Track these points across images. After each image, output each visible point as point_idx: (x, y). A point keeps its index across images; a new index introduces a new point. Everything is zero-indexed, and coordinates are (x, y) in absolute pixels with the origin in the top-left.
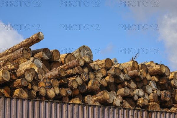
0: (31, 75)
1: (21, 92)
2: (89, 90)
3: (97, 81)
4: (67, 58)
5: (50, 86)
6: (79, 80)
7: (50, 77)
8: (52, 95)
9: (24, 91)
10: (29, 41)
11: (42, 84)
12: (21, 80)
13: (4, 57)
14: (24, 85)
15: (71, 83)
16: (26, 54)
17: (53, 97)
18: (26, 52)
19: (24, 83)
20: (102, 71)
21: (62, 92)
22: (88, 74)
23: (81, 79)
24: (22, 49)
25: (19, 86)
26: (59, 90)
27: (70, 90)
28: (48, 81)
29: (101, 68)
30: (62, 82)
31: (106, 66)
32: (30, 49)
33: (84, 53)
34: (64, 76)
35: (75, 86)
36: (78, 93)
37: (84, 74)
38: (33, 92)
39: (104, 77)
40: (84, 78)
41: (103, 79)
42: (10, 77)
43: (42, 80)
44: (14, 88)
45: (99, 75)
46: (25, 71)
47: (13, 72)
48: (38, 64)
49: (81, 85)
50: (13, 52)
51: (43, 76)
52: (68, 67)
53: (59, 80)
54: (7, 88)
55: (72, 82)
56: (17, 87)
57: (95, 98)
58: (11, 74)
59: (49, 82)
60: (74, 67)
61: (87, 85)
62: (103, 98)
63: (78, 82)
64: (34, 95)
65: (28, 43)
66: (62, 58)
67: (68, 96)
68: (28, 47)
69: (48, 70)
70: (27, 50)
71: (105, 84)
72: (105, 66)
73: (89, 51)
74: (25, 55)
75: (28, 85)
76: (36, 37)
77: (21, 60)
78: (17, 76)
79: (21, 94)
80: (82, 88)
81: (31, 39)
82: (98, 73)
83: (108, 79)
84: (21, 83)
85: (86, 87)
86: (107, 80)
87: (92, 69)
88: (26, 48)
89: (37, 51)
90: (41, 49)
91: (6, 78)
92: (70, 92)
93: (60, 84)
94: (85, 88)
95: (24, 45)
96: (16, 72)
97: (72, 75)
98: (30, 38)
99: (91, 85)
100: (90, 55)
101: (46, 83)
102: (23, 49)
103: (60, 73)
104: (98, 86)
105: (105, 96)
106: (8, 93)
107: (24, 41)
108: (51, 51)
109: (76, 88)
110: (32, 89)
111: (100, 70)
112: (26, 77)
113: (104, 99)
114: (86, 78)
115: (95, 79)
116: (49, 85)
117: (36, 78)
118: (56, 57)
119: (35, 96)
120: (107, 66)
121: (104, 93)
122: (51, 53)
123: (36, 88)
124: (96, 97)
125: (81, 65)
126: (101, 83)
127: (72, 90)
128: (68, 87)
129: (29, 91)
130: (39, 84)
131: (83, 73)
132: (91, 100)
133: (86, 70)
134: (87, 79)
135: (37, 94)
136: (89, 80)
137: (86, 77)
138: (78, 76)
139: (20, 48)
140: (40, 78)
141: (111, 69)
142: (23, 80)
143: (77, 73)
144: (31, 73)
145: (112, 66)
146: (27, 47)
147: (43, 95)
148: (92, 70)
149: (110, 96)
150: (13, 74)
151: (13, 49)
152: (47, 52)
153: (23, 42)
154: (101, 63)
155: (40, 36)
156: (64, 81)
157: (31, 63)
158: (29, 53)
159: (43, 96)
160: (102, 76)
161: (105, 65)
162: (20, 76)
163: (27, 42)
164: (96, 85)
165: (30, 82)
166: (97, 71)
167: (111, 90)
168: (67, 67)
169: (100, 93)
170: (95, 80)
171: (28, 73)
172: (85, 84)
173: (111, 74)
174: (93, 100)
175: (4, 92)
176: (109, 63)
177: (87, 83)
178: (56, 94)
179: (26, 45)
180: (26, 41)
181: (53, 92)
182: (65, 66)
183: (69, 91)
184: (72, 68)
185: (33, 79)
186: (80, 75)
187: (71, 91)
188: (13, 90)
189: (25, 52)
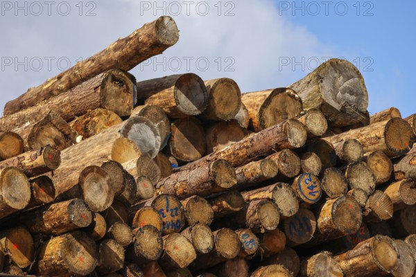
0: (106, 187)
1: (69, 247)
2: (325, 233)
3: (351, 203)
4: (269, 107)
5: (178, 221)
6: (286, 202)
7: (180, 191)
8: (184, 256)
9: (78, 244)
10: (127, 49)
11: (148, 217)
12: (69, 207)
13: (40, 106)
14: (80, 225)
15: (254, 212)
16: (118, 95)
17: (189, 261)
18: (116, 88)
19: (79, 216)
20: (374, 163)
21: (221, 243)
22: (320, 176)
23: (294, 194)
24: (100, 78)
25: (61, 226)
26: (213, 237)
27: (252, 237)
28: (173, 203)
29: (372, 155)
30: (224, 209)
31: (387, 145)
32: (133, 78)
33: (334, 87)
34: (231, 185)
35: (269, 220)
36: (284, 245)
37: (306, 177)
38: (113, 246)
39: (381, 186)
40: (306, 191)
41: (378, 193)
42: (28, 197)
43: (149, 204)
44: (43, 233)
45: (363, 181)
46: (84, 174)
47: (40, 177)
48: (144, 141)
49: (295, 217)
50: (71, 86)
51: (158, 186)
52: (250, 151)
53: (211, 201)
54: (22, 234)
55: (259, 208)
56: (54, 231)
57: (343, 264)
58: (34, 184)
59: (176, 209)
60: (271, 152)
61: (317, 216)
62: (371, 264)
63: (282, 206)
64: (118, 257)
65: (122, 58)
66: (252, 106)
67: (245, 259)
68: (125, 72)
69: (198, 154)
70: (121, 82)
71: (384, 212)
72: (385, 147)
73: (352, 77)
74: (111, 101)
75: (93, 224)
76: (149, 36)
77: (95, 119)
78: (54, 190)
79: (69, 257)
80: (298, 227)
81: (131, 42)
82: (357, 172)
83: (397, 194)
84: (66, 218)
85: (313, 222)
86: (391, 196)
87: (338, 157)
88: (115, 73)
89: (158, 85)
90: (171, 78)
91: (15, 199)
92: (251, 244)
93: (215, 213)
94: (309, 228)
95: (109, 62)
96: (50, 177)
97: (261, 182)
98: (130, 39)
99: (330, 217)
100: (356, 96)
101: (166, 213)
102: (106, 79)
103: (215, 176)
104: (357, 221)
105: (381, 257)
106: (22, 251)
107: (109, 50)
108: (206, 84)
109: (273, 228)
110: (109, 236)
111: (365, 159)
112: (88, 195)
113: (375, 266)
114: (310, 193)
115: (345, 194)
116: (176, 218)
117: (126, 194)
118: (227, 104)
119: (121, 261)
120: (393, 146)
121: (375, 246)
122: (209, 91)
123: (123, 232)
124: (347, 259)
125: (292, 144)
126: (369, 210)
127: (259, 235)
128: (244, 227)
129: (97, 244)
130: (138, 219)
131: (301, 172)
132: (331, 269)
133: (312, 163)
134: (317, 194)
135: (126, 254)
136: (324, 197)
137: (311, 188)
138: (281, 187)
139: (94, 74)
140: (144, 195)
141: (406, 158)
142: (76, 205)
143: (279, 173)
144: (108, 178)
145: (411, 147)
146: (122, 70)
147: (150, 257)
148: (338, 163)
149: (399, 257)
150: (40, 185)
151: (72, 77)
152: (194, 86)
153: (106, 52)
154: (373, 135)
155: (165, 31)
156: (229, 203)
157: (119, 135)
158: (127, 90)
159: (151, 261)
160: (373, 184)
161: (386, 142)
162: (68, 191)
163: (118, 53)
164: (347, 217)
165: (102, 213)
166: (356, 163)
167: (408, 231)
168: (244, 150)
169: (363, 246)
170: (344, 199)
171: (96, 180)
172: (308, 212)
173: (407, 175)
174: (338, 270)
175: (9, 247)
176: (399, 135)
177: (316, 208)
178: (198, 252)
179: (117, 62)
180: (115, 49)
181: (188, 243)
182: (240, 149)
183: (248, 240)
184: (260, 156)
185: (112, 199)
186: (290, 181)
187: (256, 240)
188: (41, 241)
189: (112, 88)
